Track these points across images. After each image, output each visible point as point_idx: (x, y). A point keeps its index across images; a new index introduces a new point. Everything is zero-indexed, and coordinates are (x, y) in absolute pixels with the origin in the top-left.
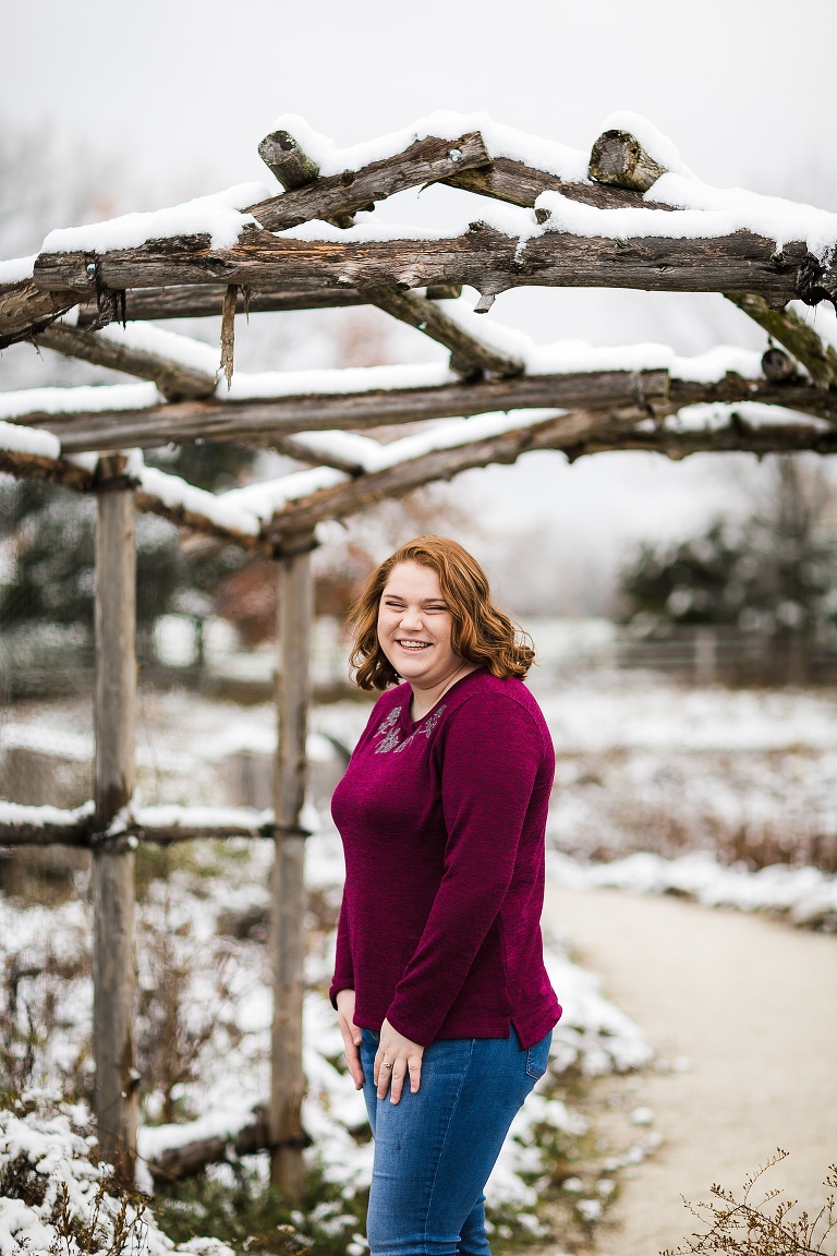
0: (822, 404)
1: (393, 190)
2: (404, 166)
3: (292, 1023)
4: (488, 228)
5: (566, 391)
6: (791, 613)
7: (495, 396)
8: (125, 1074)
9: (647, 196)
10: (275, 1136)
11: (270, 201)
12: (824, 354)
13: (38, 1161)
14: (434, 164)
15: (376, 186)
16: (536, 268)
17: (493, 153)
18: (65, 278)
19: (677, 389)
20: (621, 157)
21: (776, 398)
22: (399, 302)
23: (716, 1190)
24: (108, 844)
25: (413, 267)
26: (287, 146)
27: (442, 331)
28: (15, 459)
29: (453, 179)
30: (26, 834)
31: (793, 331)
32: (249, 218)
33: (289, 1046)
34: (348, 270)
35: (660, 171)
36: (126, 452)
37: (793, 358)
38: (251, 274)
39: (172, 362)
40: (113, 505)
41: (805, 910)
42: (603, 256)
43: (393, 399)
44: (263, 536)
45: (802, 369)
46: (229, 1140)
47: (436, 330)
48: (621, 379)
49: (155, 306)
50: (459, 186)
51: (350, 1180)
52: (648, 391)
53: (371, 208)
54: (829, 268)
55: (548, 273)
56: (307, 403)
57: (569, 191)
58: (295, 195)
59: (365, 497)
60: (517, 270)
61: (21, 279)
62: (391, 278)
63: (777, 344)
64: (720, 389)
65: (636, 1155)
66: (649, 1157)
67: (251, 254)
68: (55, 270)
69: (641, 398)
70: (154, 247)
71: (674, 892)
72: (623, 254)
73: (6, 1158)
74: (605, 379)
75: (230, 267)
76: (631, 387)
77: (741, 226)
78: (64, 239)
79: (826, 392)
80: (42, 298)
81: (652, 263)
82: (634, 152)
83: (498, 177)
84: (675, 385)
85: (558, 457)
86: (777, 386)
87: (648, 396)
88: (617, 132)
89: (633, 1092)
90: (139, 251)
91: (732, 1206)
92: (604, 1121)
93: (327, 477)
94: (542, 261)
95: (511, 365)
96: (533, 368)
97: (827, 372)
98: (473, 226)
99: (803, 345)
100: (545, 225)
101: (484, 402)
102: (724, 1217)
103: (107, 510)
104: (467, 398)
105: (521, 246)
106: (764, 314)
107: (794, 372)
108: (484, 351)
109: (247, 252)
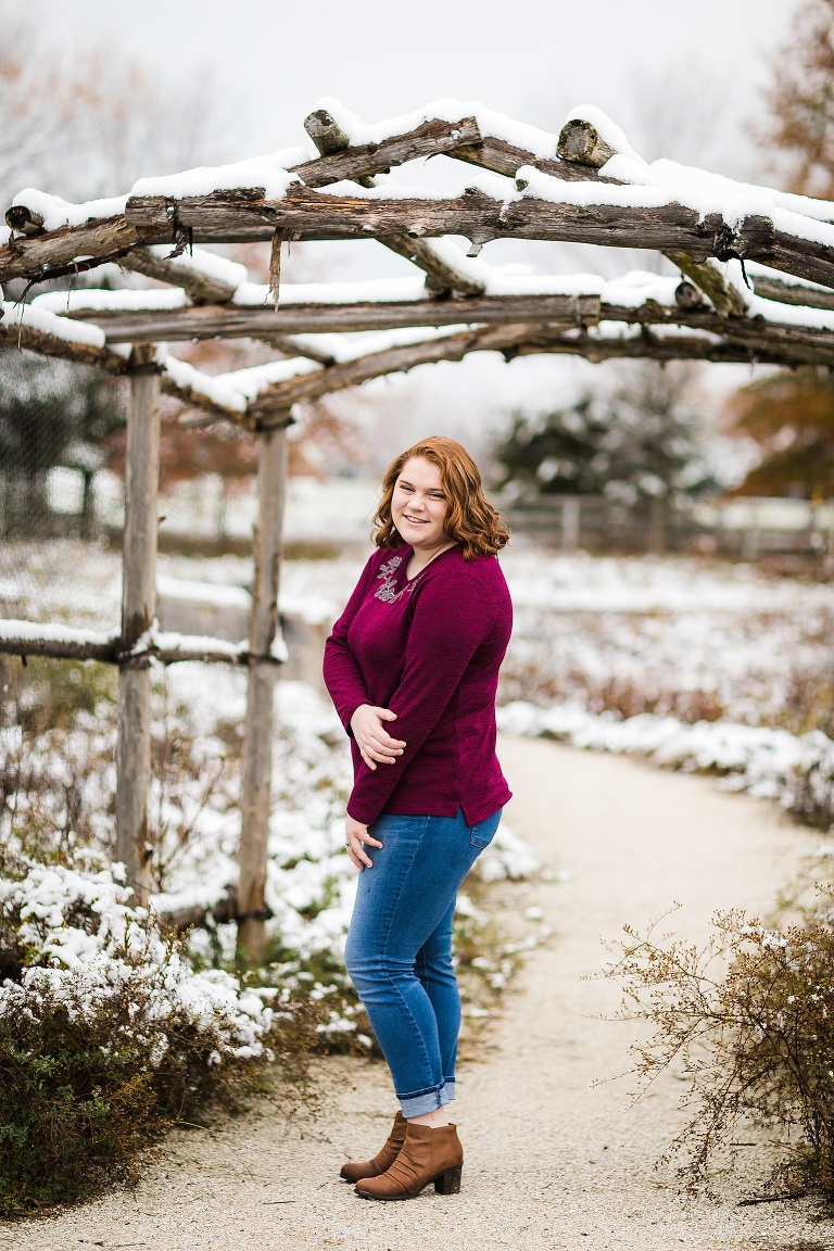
0: (721, 328)
1: (406, 159)
2: (415, 141)
3: (260, 817)
4: (480, 193)
5: (519, 310)
6: (653, 484)
7: (460, 311)
8: (141, 847)
9: (602, 172)
10: (243, 910)
11: (310, 163)
12: (726, 290)
13: (93, 902)
14: (439, 141)
15: (394, 156)
16: (515, 225)
17: (484, 134)
18: (149, 216)
19: (607, 311)
20: (581, 141)
21: (686, 322)
22: (398, 240)
23: (627, 929)
24: (133, 661)
25: (421, 220)
26: (326, 123)
27: (427, 261)
28: (74, 348)
29: (453, 152)
30: (73, 650)
31: (702, 272)
32: (294, 177)
33: (257, 836)
34: (371, 221)
35: (611, 152)
36: (155, 344)
37: (700, 291)
38: (296, 220)
39: (203, 274)
40: (144, 386)
41: (667, 754)
42: (568, 218)
43: (378, 310)
44: (248, 413)
45: (707, 300)
46: (209, 909)
47: (424, 262)
48: (562, 302)
49: (201, 233)
50: (457, 157)
51: (305, 946)
52: (584, 312)
53: (387, 171)
54: (739, 235)
55: (524, 229)
56: (307, 310)
57: (541, 166)
58: (330, 159)
59: (335, 384)
60: (501, 226)
61: (112, 215)
62: (404, 229)
63: (688, 279)
64: (641, 313)
65: (531, 942)
66: (541, 945)
67: (296, 205)
68: (142, 210)
69: (578, 318)
70: (220, 196)
71: (548, 735)
72: (583, 218)
73: (68, 900)
74: (550, 301)
75: (280, 214)
76: (570, 309)
77: (673, 200)
78: (150, 186)
79: (725, 319)
80: (130, 230)
81: (604, 225)
82: (593, 137)
83: (487, 152)
84: (605, 308)
85: (498, 356)
86: (687, 311)
87: (583, 317)
88: (580, 121)
89: (524, 895)
90: (208, 198)
91: (638, 943)
92: (501, 917)
93: (303, 365)
94: (521, 220)
95: (475, 287)
96: (492, 290)
97: (726, 303)
98: (468, 191)
99: (710, 283)
100: (523, 192)
101: (451, 315)
102: (630, 953)
103: (138, 390)
104: (438, 312)
105: (505, 208)
106: (681, 259)
107: (700, 301)
108: (457, 277)
109: (293, 203)
